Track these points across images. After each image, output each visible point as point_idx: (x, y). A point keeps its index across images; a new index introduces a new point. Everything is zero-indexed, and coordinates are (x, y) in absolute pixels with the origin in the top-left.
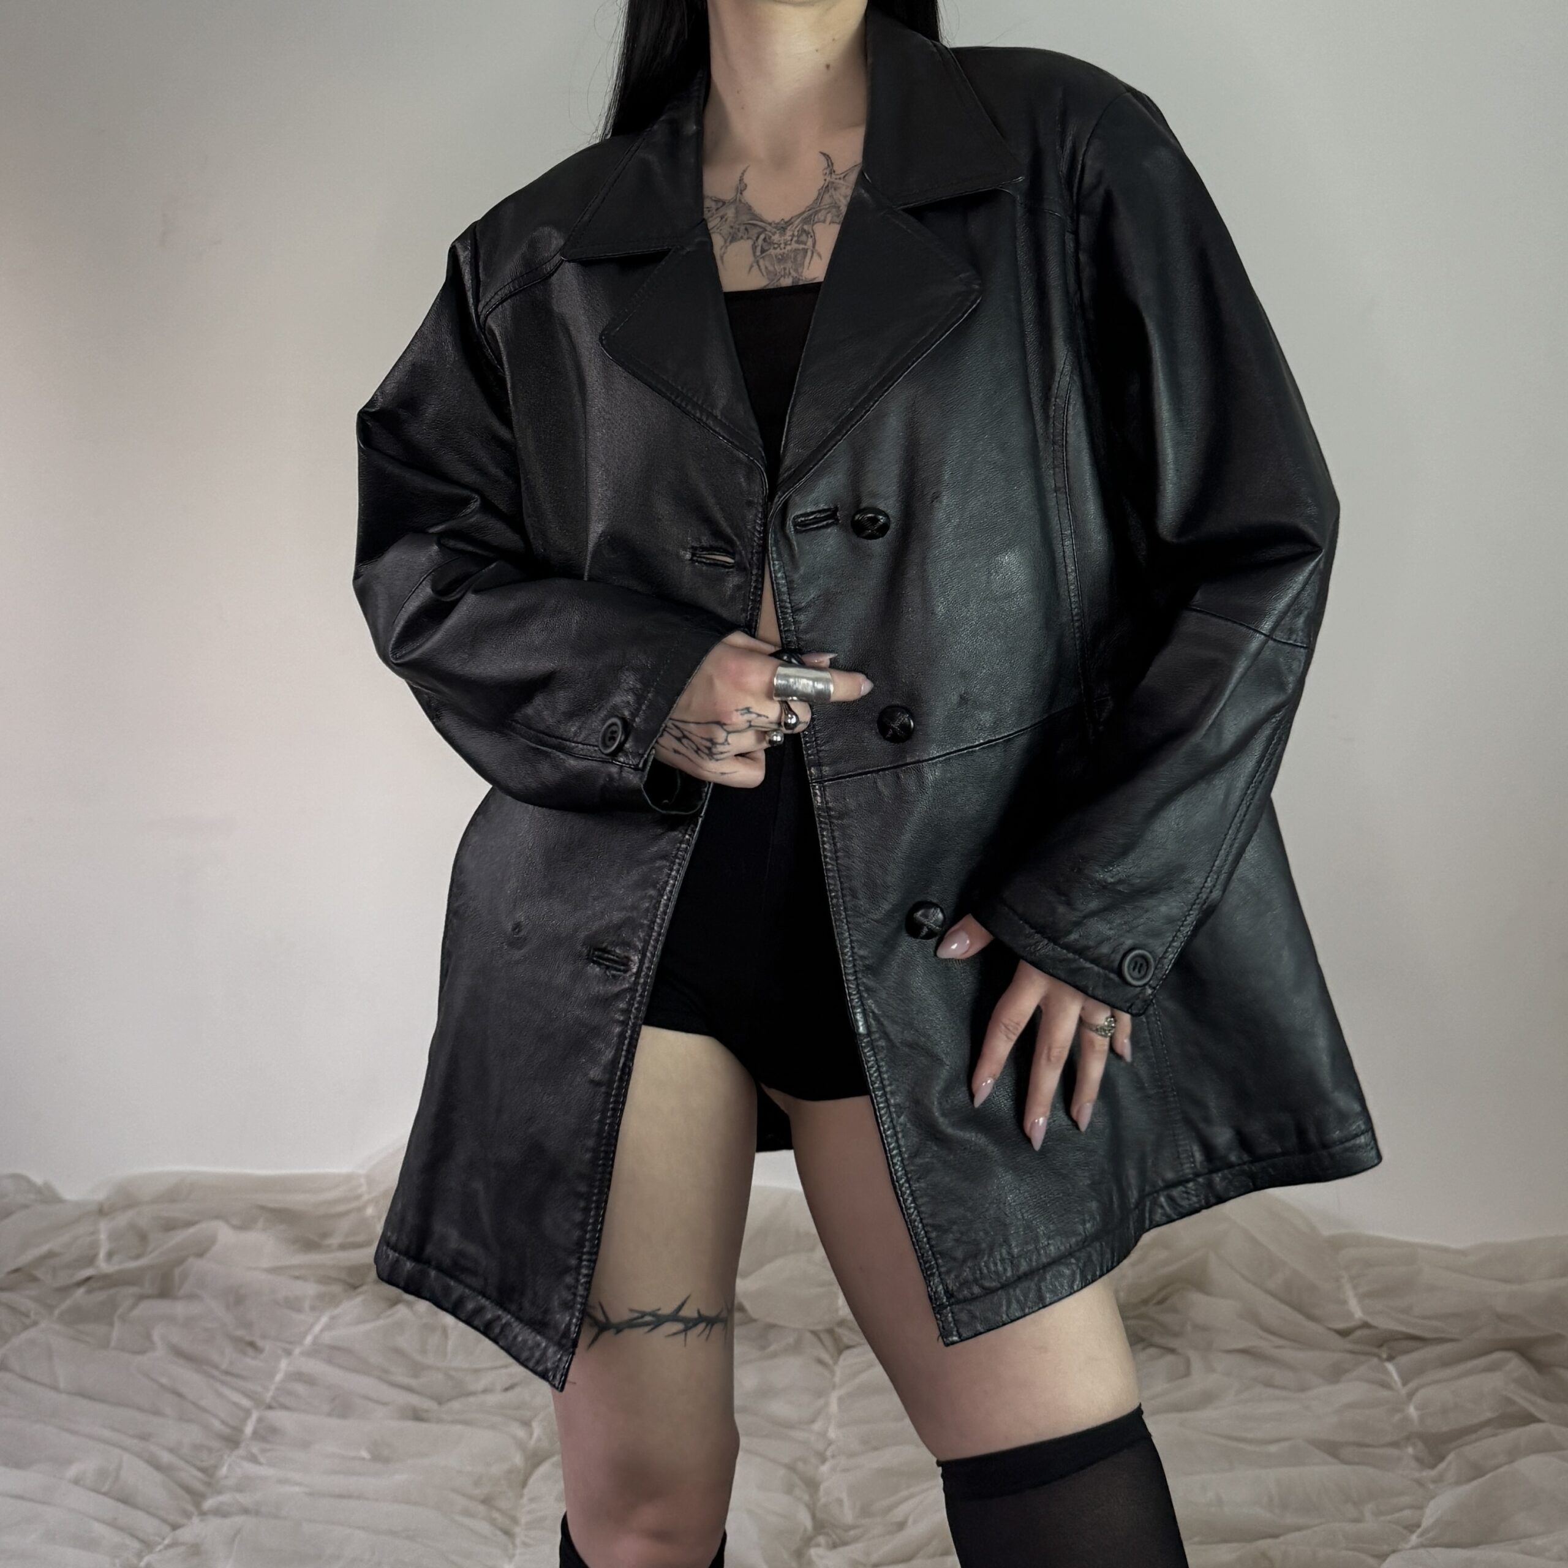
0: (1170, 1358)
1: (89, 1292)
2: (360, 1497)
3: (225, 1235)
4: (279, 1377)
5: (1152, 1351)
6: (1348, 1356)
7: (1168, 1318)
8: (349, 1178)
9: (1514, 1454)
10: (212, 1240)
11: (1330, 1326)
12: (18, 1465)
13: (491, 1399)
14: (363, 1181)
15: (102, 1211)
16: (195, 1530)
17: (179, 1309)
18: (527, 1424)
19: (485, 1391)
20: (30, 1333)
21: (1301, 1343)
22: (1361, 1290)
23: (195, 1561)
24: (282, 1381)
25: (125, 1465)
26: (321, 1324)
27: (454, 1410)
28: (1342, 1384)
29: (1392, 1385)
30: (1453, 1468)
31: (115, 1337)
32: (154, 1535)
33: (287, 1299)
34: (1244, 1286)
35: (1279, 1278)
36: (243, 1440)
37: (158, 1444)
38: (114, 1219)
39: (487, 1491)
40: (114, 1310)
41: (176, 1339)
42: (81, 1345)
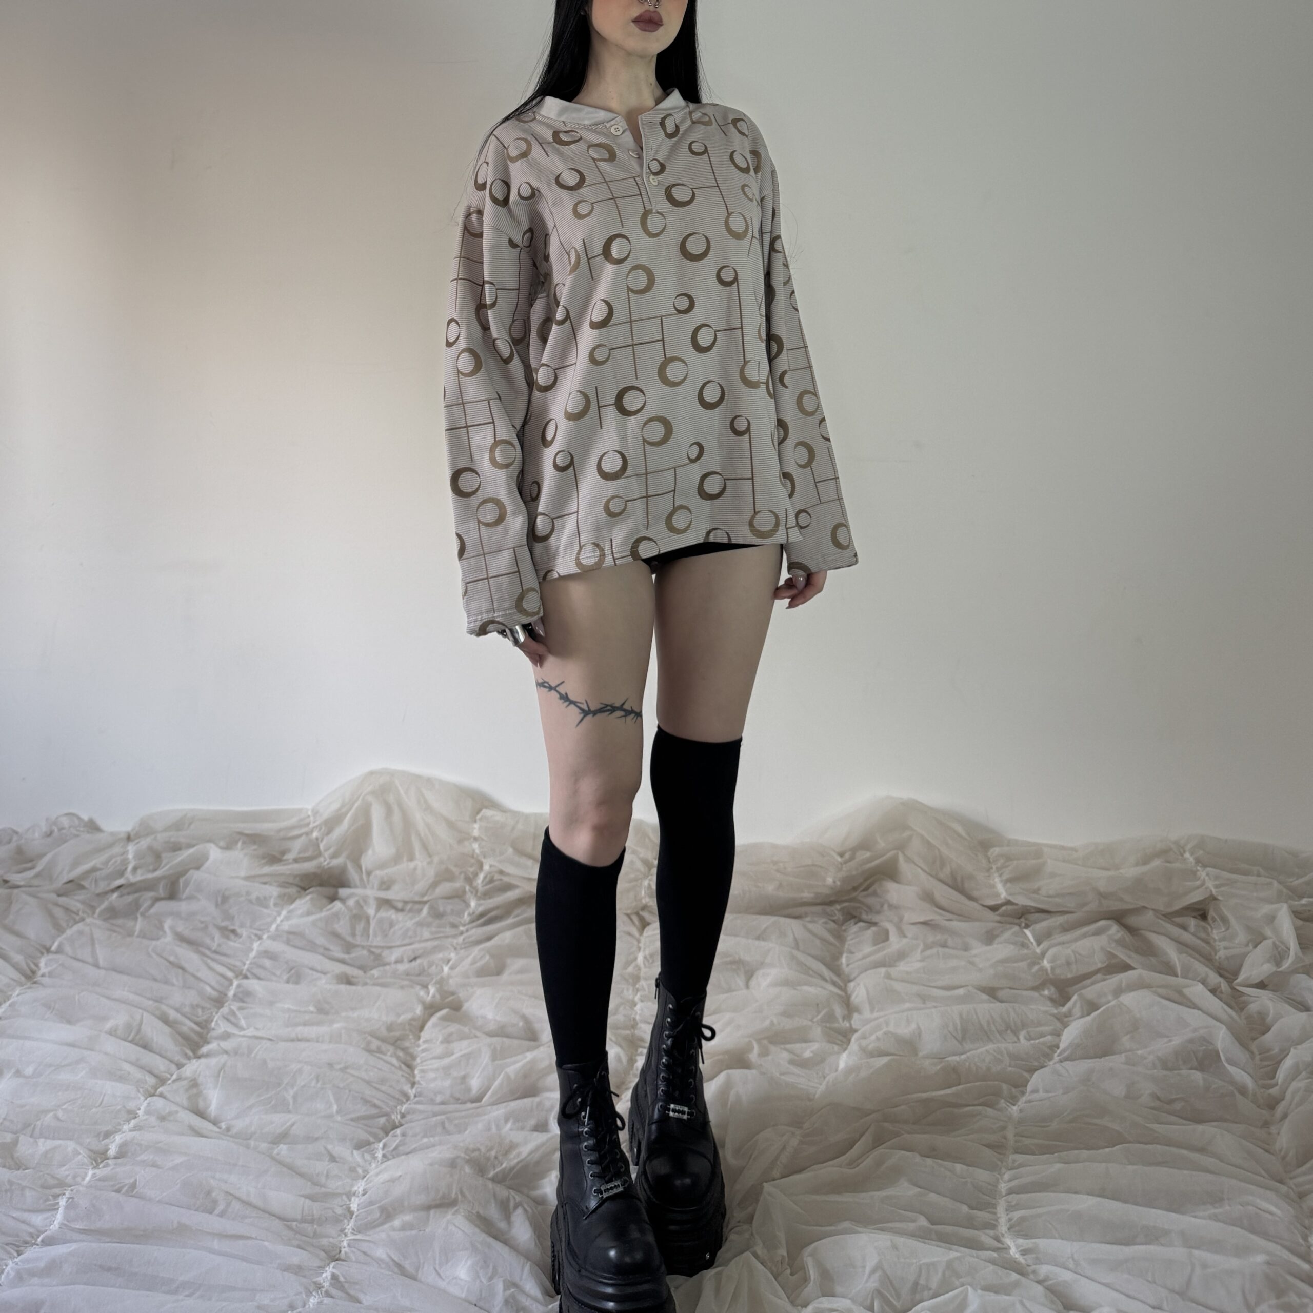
0: (874, 929)
1: (121, 896)
2: (308, 1040)
3: (215, 853)
5: (861, 924)
6: (997, 925)
7: (871, 901)
8: (300, 811)
9: (1118, 992)
10: (206, 858)
11: (986, 904)
12: (69, 1022)
13: (401, 968)
14: (310, 813)
15: (129, 838)
16: (192, 1068)
17: (183, 906)
18: (425, 987)
19: (397, 962)
20: (79, 926)
21: (964, 917)
22: (1005, 877)
23: (195, 1091)
24: (254, 958)
25: (144, 1021)
26: (282, 917)
27: (373, 975)
28: (995, 946)
29: (1030, 945)
30: (1078, 1005)
31: (138, 928)
32: (165, 1072)
33: (258, 898)
34: (923, 876)
35: (947, 870)
36: (227, 1001)
37: (168, 1005)
38: (138, 843)
39: (397, 1034)
40: (138, 909)
41: (180, 929)
42: (115, 935)
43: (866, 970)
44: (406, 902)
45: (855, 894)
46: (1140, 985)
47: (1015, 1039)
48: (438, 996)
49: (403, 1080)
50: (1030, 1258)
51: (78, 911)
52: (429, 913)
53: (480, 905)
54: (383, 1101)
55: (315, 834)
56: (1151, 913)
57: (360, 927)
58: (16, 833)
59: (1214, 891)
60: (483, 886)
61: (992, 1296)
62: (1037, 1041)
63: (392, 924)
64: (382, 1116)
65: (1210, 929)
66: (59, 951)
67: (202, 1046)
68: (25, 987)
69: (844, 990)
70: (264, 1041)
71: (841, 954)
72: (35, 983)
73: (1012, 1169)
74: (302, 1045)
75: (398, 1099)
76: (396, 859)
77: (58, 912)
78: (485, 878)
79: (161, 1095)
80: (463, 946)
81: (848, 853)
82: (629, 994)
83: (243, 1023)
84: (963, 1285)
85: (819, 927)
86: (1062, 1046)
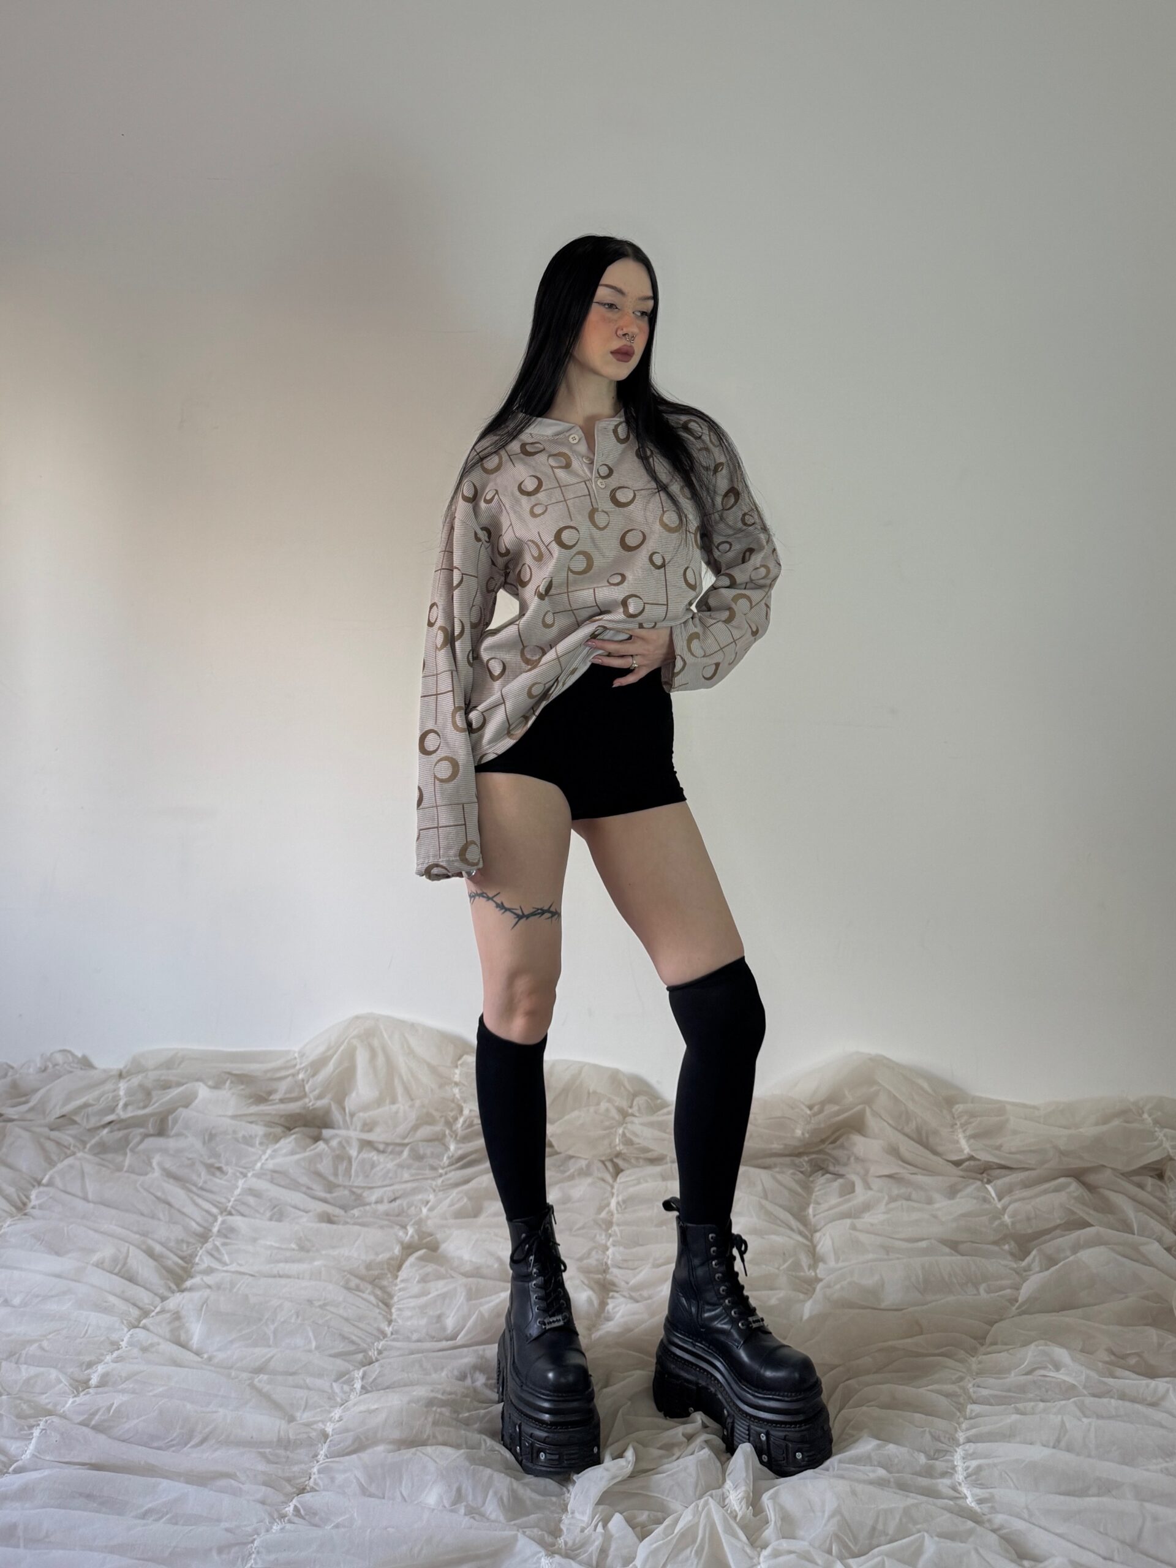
0: (840, 1181)
1: (112, 1131)
2: (289, 1277)
3: (203, 1092)
4: (237, 1192)
5: (828, 1176)
6: (960, 1179)
7: (837, 1153)
8: (287, 1052)
9: (1076, 1248)
10: (195, 1096)
11: (949, 1159)
12: (57, 1254)
13: (382, 1208)
14: (296, 1055)
15: (121, 1076)
16: (175, 1301)
17: (171, 1143)
18: (404, 1227)
19: (377, 1202)
20: (70, 1161)
21: (928, 1171)
22: (968, 1133)
23: (177, 1324)
24: (239, 1195)
25: (130, 1255)
26: (267, 1155)
27: (354, 1215)
28: (957, 1200)
29: (992, 1200)
30: (1037, 1259)
31: (127, 1163)
32: (149, 1304)
33: (244, 1137)
34: (889, 1130)
35: (913, 1125)
36: (211, 1237)
37: (153, 1239)
38: (129, 1080)
39: (376, 1273)
40: (128, 1145)
41: (168, 1164)
42: (104, 1169)
43: (831, 1222)
44: (387, 1144)
45: (822, 1146)
46: (1098, 1242)
47: (975, 1292)
48: (416, 1237)
49: (380, 1317)
50: (985, 1508)
51: (70, 1145)
52: (409, 1155)
53: (461, 1148)
54: (360, 1337)
55: (301, 1076)
56: (1109, 1172)
57: (342, 1167)
58: (12, 1068)
59: (1170, 1150)
60: (462, 1130)
61: (949, 1544)
62: (997, 1294)
63: (373, 1165)
64: (361, 1352)
65: (1166, 1189)
66: (50, 1184)
67: (186, 1280)
68: (16, 1218)
69: (811, 1241)
70: (247, 1277)
71: (808, 1205)
72: (25, 1214)
73: (971, 1418)
74: (283, 1281)
75: (375, 1336)
76: (379, 1102)
77: (50, 1146)
78: (465, 1122)
79: (145, 1328)
80: (441, 1188)
81: (817, 1107)
82: (602, 1238)
83: (226, 1258)
84: (919, 1531)
85: (787, 1177)
86: (1020, 1300)
